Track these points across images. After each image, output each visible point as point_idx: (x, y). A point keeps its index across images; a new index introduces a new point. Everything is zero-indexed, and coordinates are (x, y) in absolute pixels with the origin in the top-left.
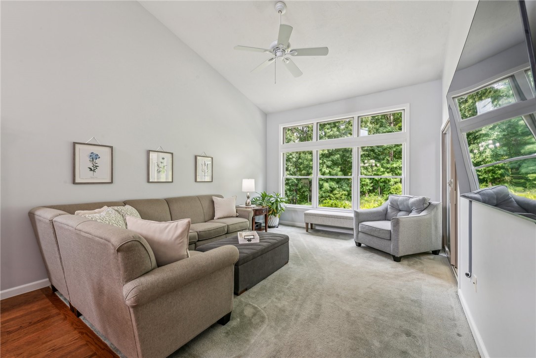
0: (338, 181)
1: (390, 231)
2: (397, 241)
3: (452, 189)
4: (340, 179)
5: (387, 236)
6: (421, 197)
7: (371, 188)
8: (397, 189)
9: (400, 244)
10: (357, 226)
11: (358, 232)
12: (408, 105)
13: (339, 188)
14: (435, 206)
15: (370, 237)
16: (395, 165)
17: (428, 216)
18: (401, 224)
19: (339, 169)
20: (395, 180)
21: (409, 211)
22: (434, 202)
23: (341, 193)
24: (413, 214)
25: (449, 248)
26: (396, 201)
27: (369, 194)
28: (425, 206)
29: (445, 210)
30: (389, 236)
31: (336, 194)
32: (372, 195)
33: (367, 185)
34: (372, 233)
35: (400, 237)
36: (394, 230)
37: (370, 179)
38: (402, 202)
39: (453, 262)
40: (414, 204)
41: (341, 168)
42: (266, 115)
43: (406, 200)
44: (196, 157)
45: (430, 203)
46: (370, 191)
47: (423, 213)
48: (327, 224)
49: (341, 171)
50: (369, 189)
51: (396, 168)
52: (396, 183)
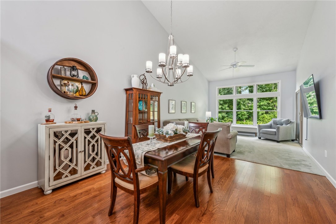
0: (227, 113)
1: (275, 132)
2: (279, 135)
3: (300, 116)
4: (228, 112)
5: (274, 134)
6: (287, 119)
7: (247, 117)
8: (263, 117)
9: (280, 136)
10: (259, 130)
11: (260, 133)
12: (281, 81)
13: (227, 116)
14: (293, 122)
15: (266, 135)
16: (262, 104)
17: (291, 126)
18: (280, 129)
19: (227, 106)
20: (262, 112)
21: (282, 125)
22: (292, 121)
23: (229, 120)
24: (284, 125)
25: (299, 139)
26: (276, 121)
27: (246, 120)
28: (289, 122)
29: (297, 124)
30: (275, 133)
31: (225, 120)
32: (248, 121)
33: (245, 115)
34: (267, 133)
35: (280, 133)
36: (277, 131)
37: (247, 112)
38: (279, 121)
39: (300, 142)
40: (284, 122)
41: (228, 105)
42: (209, 82)
43: (281, 120)
44: (191, 103)
45: (291, 121)
46: (247, 119)
47: (288, 125)
48: (243, 131)
49: (228, 107)
50: (246, 118)
51: (262, 105)
52: (262, 114)
